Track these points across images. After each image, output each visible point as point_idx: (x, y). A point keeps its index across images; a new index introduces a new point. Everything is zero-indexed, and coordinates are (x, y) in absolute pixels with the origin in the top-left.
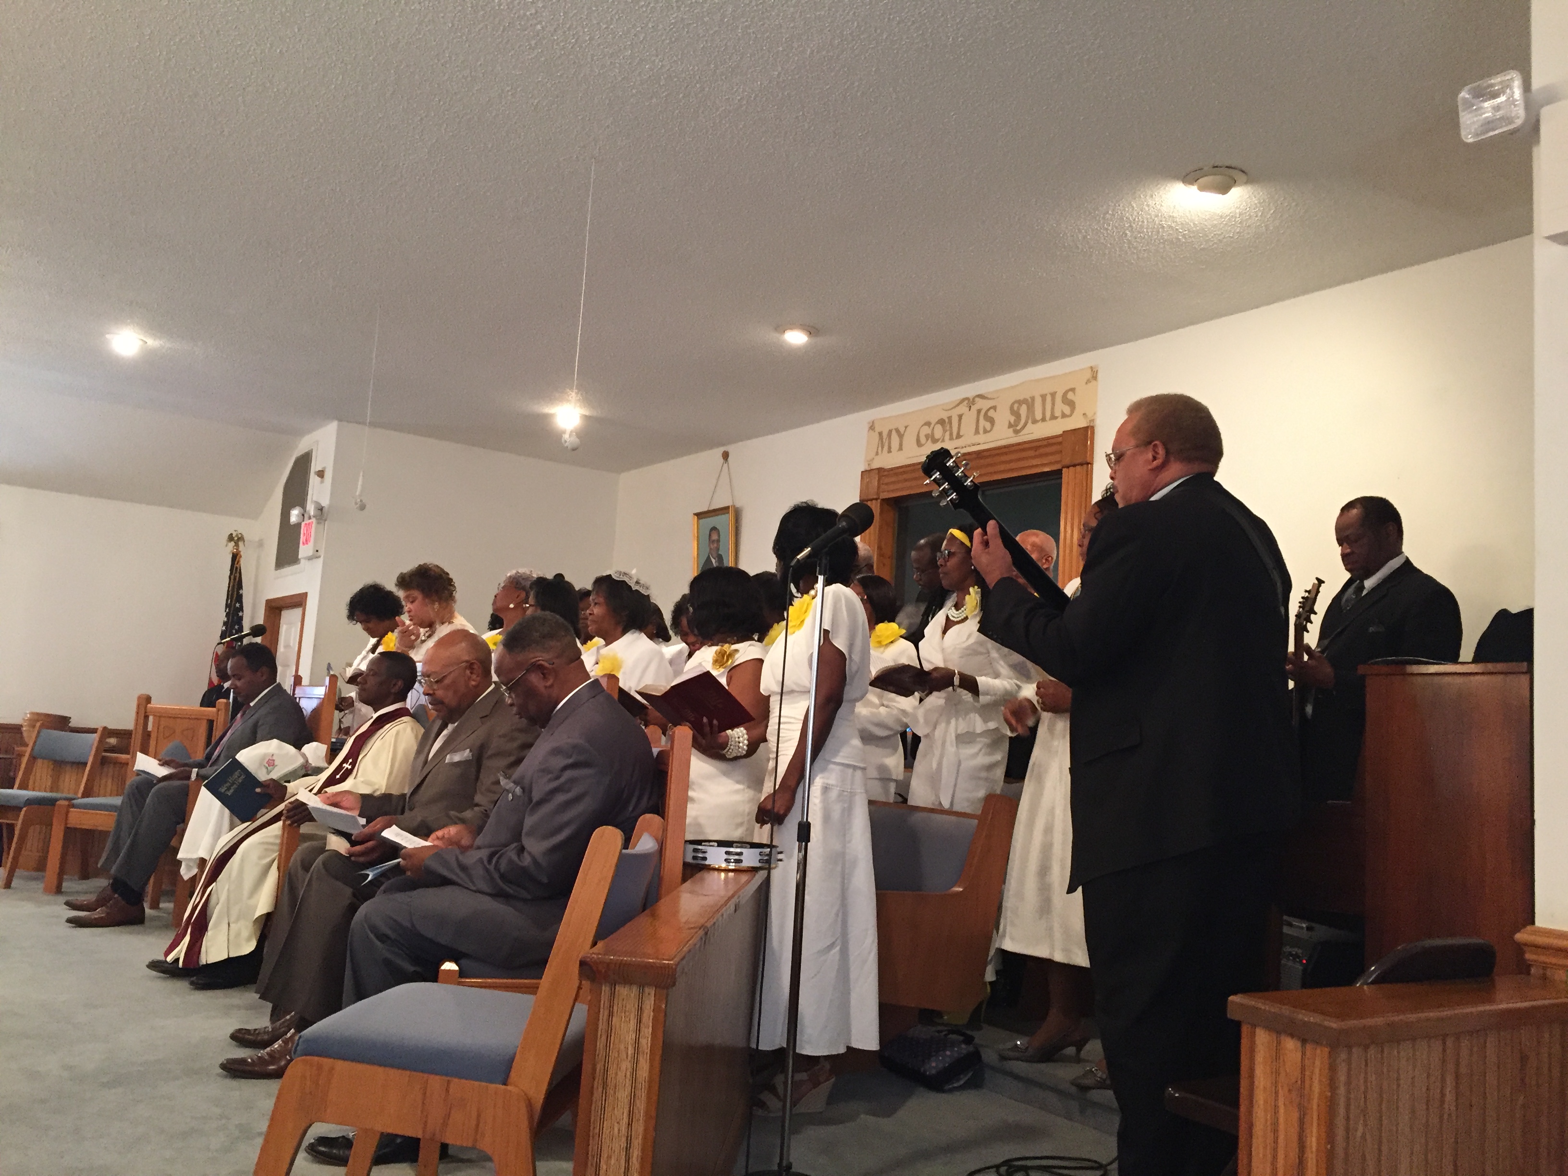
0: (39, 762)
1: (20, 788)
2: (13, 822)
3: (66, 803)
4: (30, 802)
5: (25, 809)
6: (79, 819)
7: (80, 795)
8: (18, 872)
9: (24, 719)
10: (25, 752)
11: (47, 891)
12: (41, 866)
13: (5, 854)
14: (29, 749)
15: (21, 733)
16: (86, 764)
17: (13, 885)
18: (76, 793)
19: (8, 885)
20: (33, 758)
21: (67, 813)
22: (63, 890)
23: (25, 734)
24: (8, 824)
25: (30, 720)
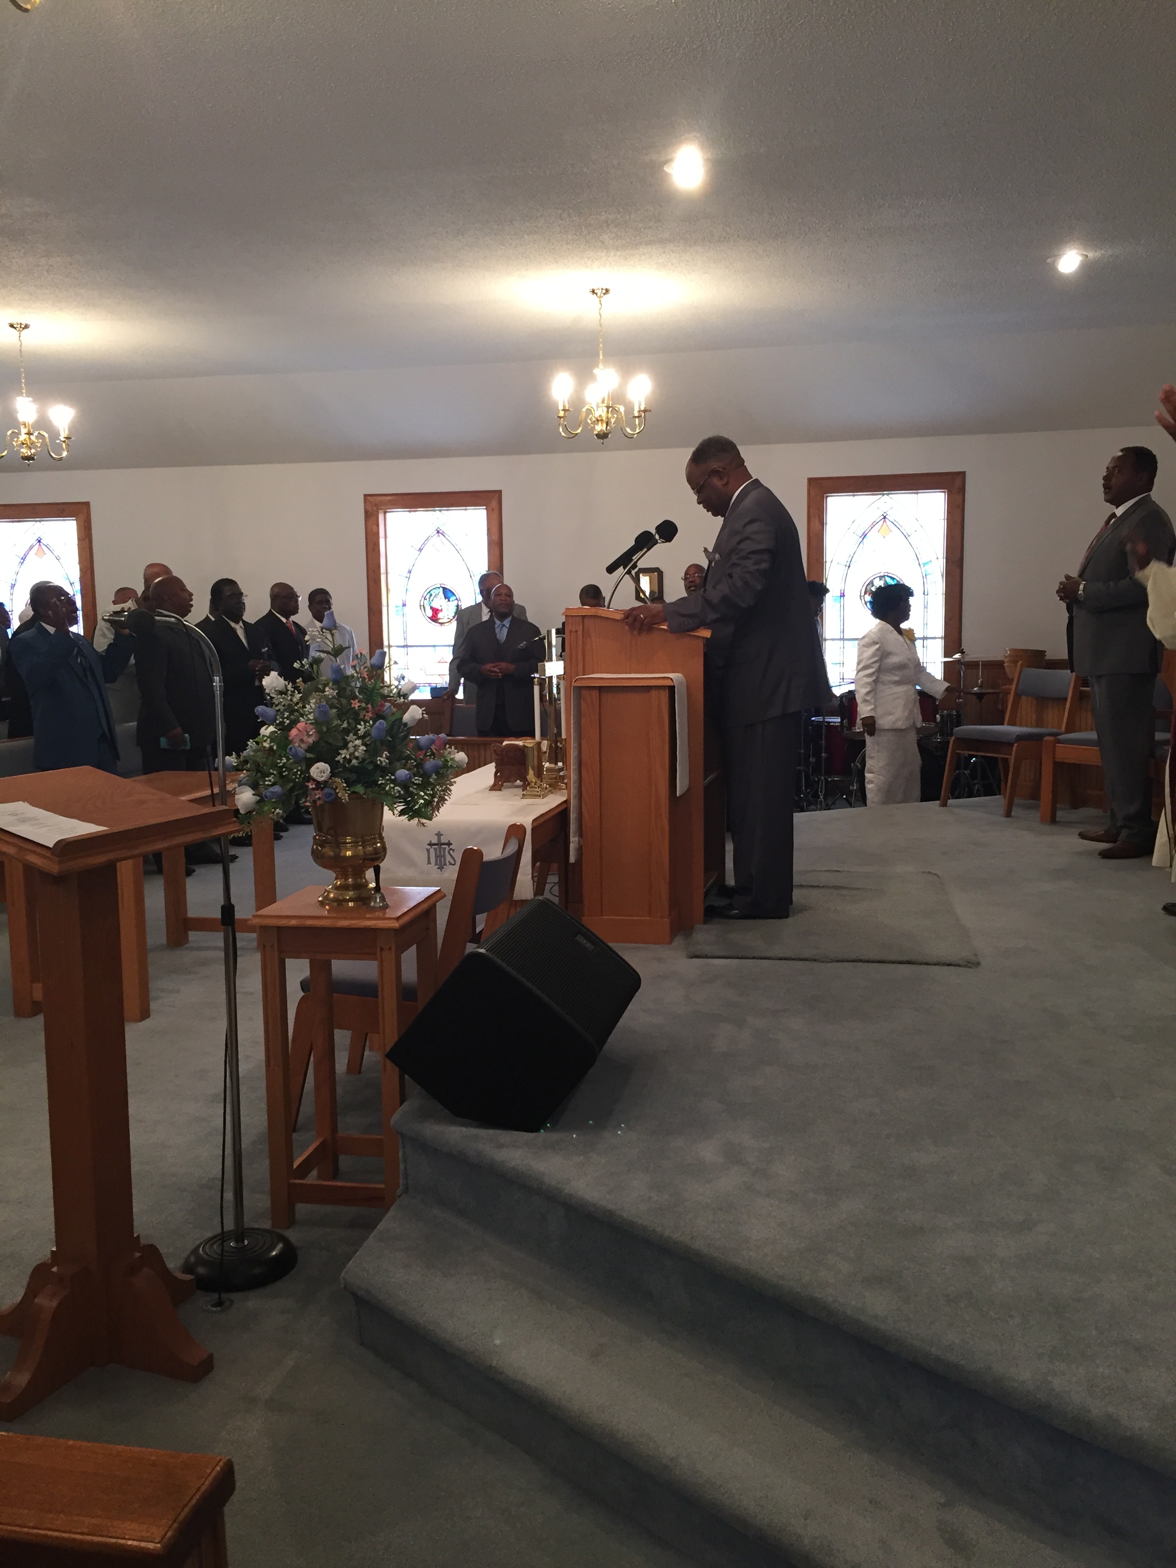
0: (1024, 698)
1: (1009, 724)
2: (1007, 757)
3: (1052, 738)
4: (1020, 738)
5: (1016, 745)
6: (1065, 754)
7: (1063, 729)
8: (1017, 801)
9: (1005, 656)
10: (1010, 690)
11: (1043, 821)
12: (1035, 795)
13: (1003, 784)
14: (1013, 687)
15: (1004, 668)
16: (1066, 699)
17: (1013, 813)
18: (1060, 728)
19: (1008, 814)
20: (1018, 696)
21: (1055, 747)
22: (1057, 820)
23: (1007, 670)
24: (1002, 758)
25: (1010, 656)
